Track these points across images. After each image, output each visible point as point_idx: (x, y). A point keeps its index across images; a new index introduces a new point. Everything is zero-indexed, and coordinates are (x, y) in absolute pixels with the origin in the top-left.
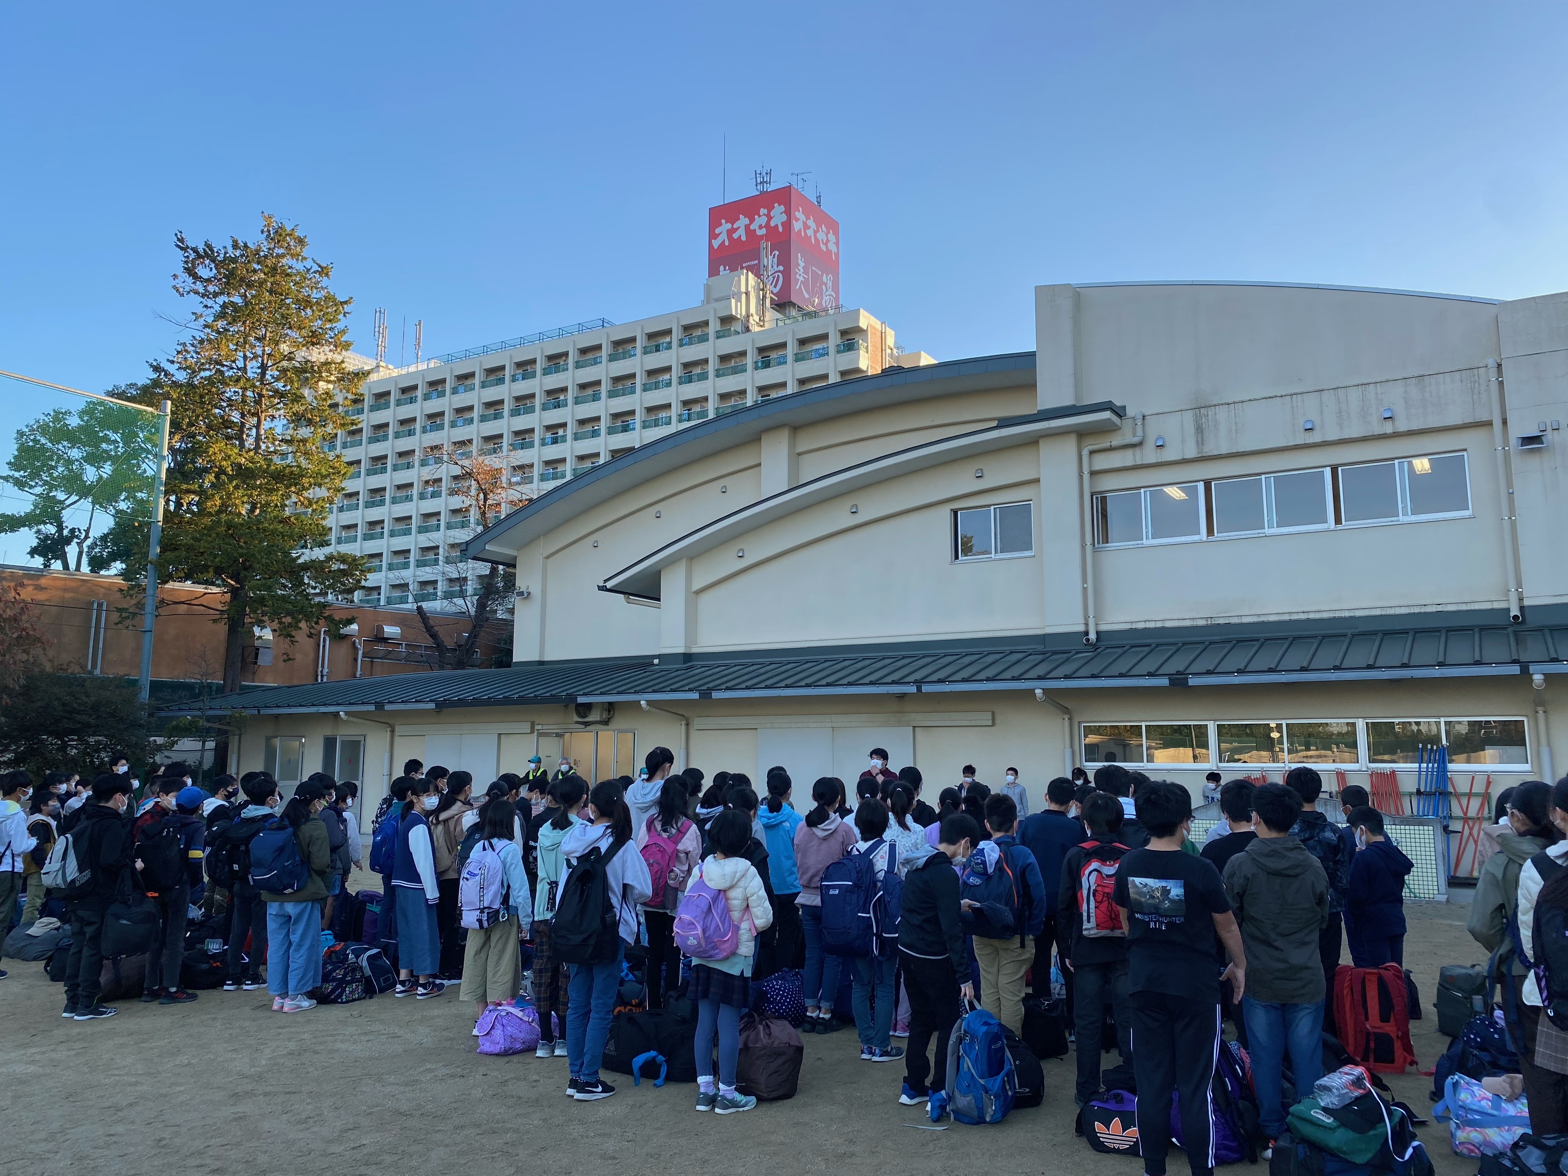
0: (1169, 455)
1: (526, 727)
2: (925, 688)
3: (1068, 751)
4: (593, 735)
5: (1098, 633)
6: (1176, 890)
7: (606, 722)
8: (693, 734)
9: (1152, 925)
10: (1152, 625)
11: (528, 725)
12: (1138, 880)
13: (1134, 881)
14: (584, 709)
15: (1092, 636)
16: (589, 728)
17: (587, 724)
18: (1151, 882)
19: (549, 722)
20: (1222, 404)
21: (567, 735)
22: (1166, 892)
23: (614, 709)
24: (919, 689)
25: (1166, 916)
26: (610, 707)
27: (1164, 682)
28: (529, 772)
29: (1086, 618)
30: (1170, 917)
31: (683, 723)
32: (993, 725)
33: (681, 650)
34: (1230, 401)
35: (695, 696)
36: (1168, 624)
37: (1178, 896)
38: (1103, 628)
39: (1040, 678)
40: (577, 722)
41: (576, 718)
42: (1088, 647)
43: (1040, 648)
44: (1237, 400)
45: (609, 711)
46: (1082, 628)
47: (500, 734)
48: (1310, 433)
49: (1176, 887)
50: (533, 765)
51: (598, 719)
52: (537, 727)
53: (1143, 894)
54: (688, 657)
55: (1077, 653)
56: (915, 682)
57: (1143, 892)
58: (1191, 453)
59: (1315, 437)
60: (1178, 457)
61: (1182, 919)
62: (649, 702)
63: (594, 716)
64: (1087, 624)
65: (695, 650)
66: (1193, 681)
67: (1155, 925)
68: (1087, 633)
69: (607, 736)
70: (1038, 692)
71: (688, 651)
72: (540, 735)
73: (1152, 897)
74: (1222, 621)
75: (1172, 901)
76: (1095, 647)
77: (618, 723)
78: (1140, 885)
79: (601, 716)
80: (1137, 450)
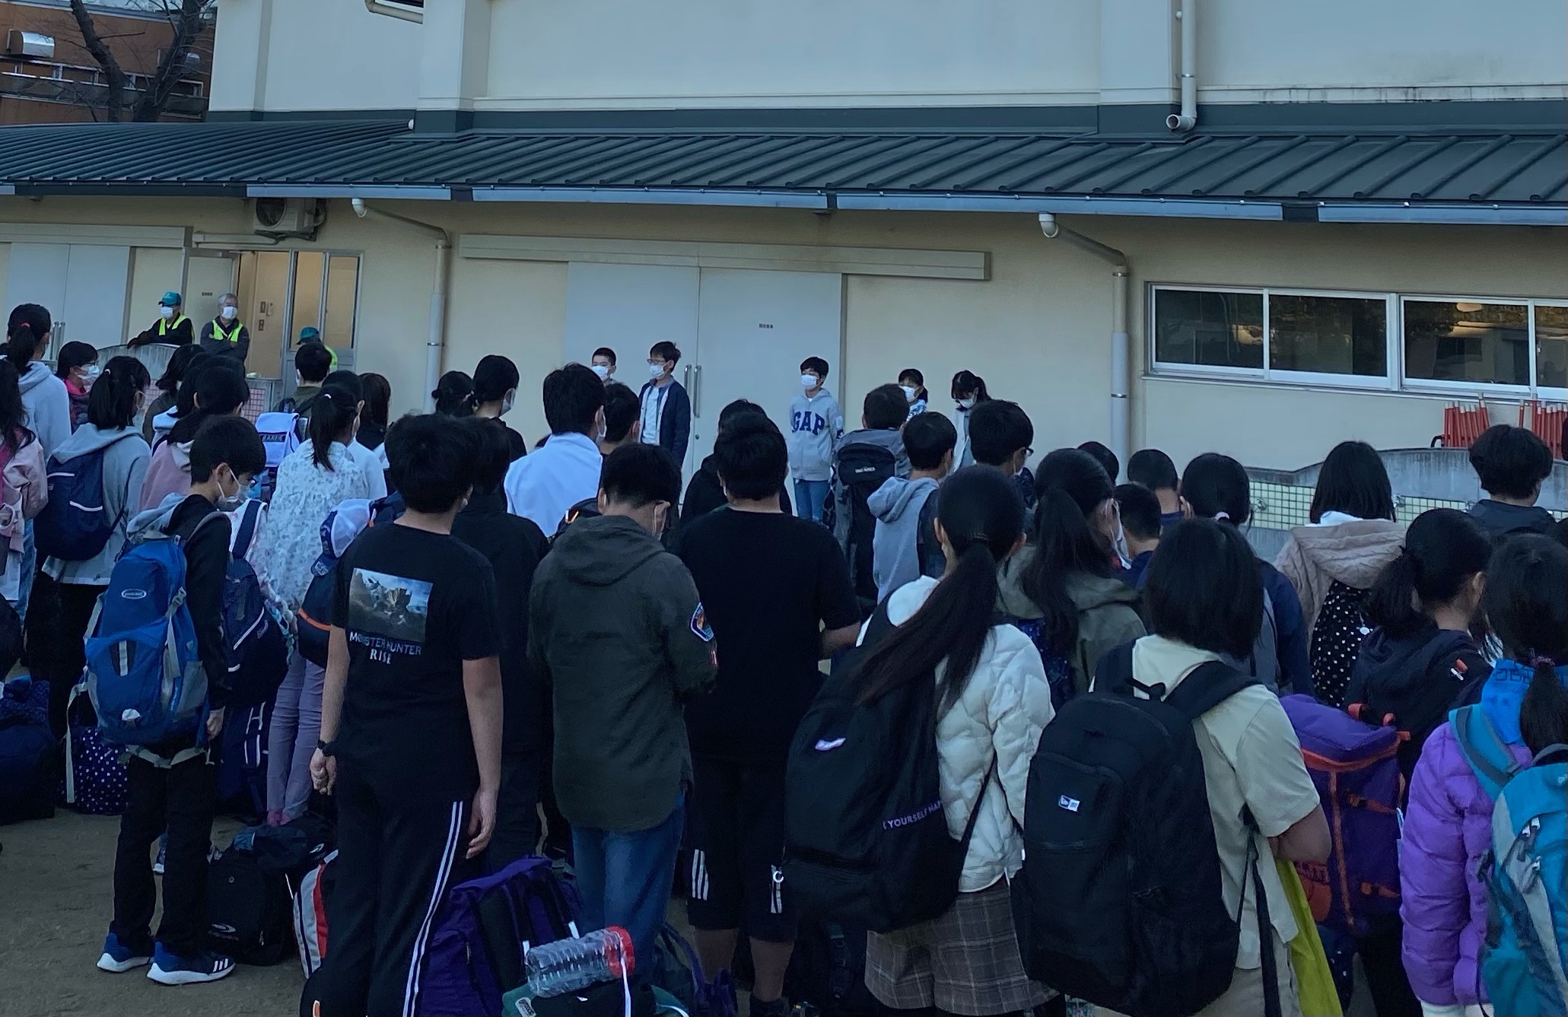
1: (177, 237)
2: (844, 201)
3: (1120, 338)
4: (288, 257)
5: (1200, 108)
6: (419, 598)
7: (311, 235)
8: (459, 266)
9: (373, 654)
10: (1302, 97)
11: (181, 233)
12: (367, 574)
13: (361, 575)
14: (268, 209)
15: (1188, 115)
16: (281, 244)
17: (279, 237)
18: (389, 582)
19: (215, 231)
21: (247, 257)
22: (403, 598)
23: (326, 211)
24: (832, 200)
25: (395, 641)
26: (320, 208)
27: (1272, 212)
28: (159, 322)
29: (1178, 77)
30: (402, 642)
31: (441, 243)
32: (988, 277)
33: (453, 105)
35: (444, 194)
36: (1333, 97)
37: (418, 608)
38: (1211, 98)
39: (1051, 192)
40: (258, 233)
41: (258, 225)
42: (1176, 135)
43: (1089, 132)
45: (317, 215)
46: (1166, 97)
47: (133, 248)
49: (418, 593)
50: (168, 311)
51: (294, 229)
52: (197, 238)
53: (367, 599)
54: (465, 119)
55: (1154, 146)
56: (828, 188)
57: (369, 597)
61: (419, 651)
62: (367, 203)
63: (288, 223)
64: (1178, 90)
65: (481, 105)
66: (1327, 214)
67: (378, 655)
68: (1177, 108)
69: (312, 260)
70: (1044, 218)
71: (468, 107)
72: (199, 253)
73: (383, 606)
74: (1434, 96)
75: (409, 615)
76: (1190, 134)
77: (333, 237)
78: (369, 585)
79: (300, 222)
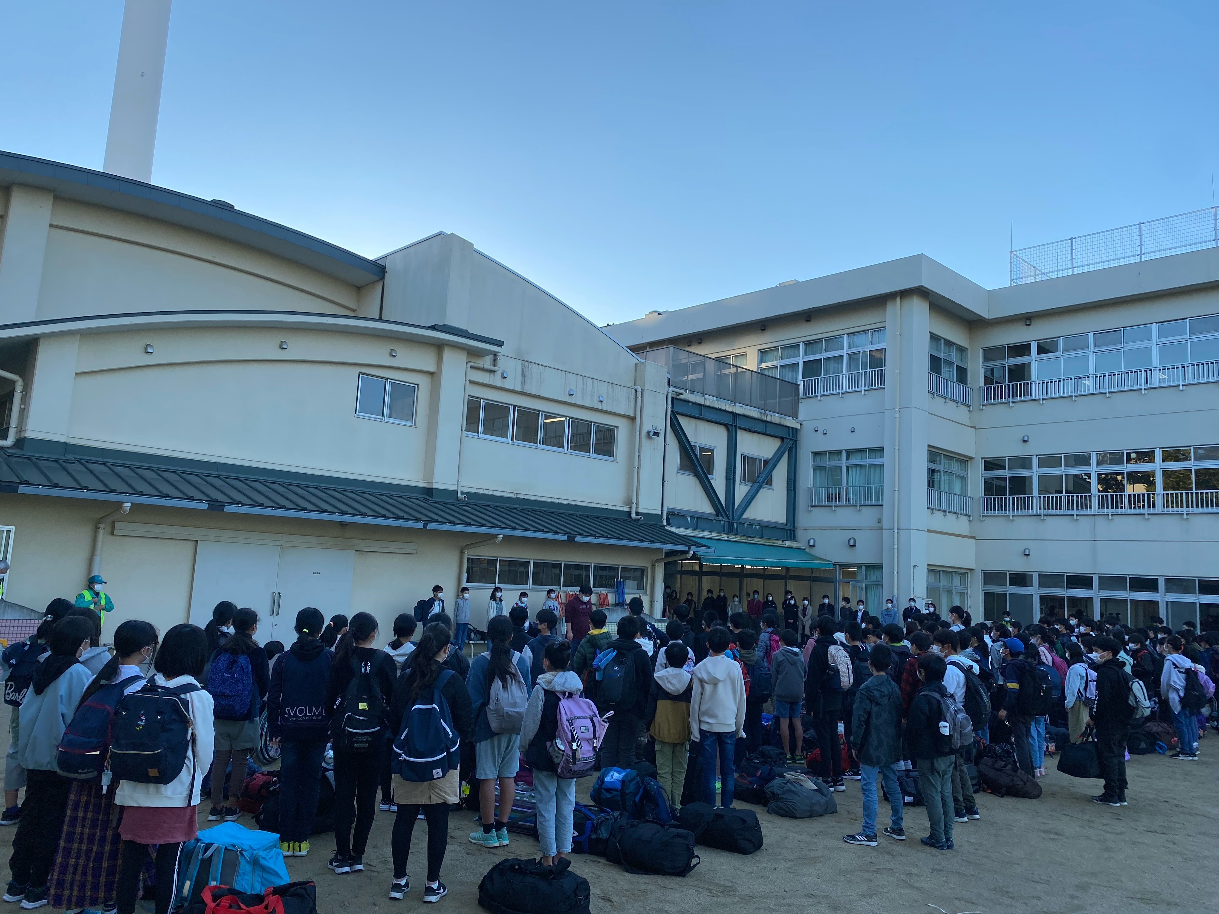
0: (508, 385)
10: (486, 492)
15: (460, 495)
20: (536, 364)
32: (415, 553)
34: (540, 363)
36: (495, 493)
44: (543, 364)
46: (455, 488)
48: (570, 397)
58: (518, 389)
59: (572, 400)
60: (512, 388)
65: (71, 441)
80: (492, 375)
